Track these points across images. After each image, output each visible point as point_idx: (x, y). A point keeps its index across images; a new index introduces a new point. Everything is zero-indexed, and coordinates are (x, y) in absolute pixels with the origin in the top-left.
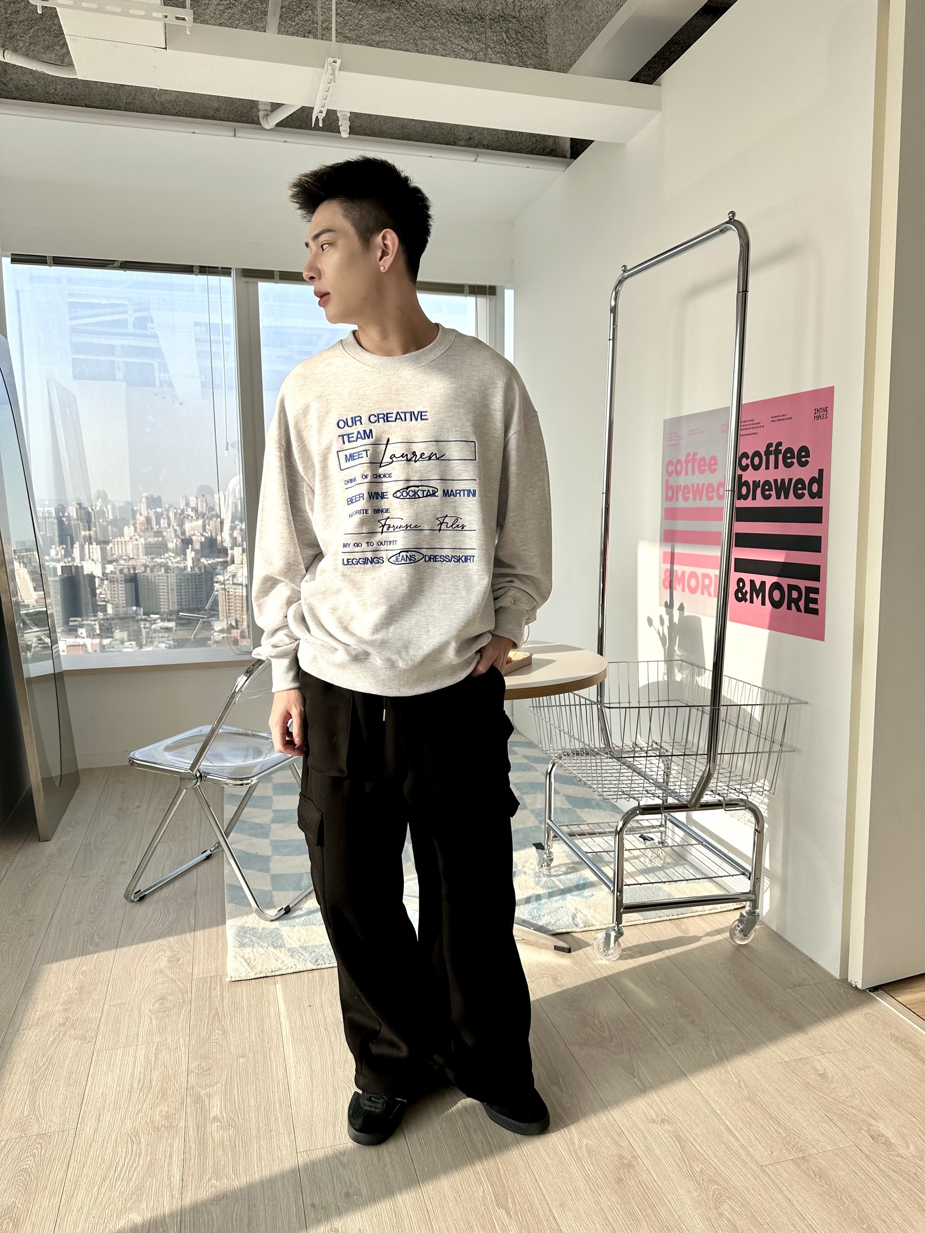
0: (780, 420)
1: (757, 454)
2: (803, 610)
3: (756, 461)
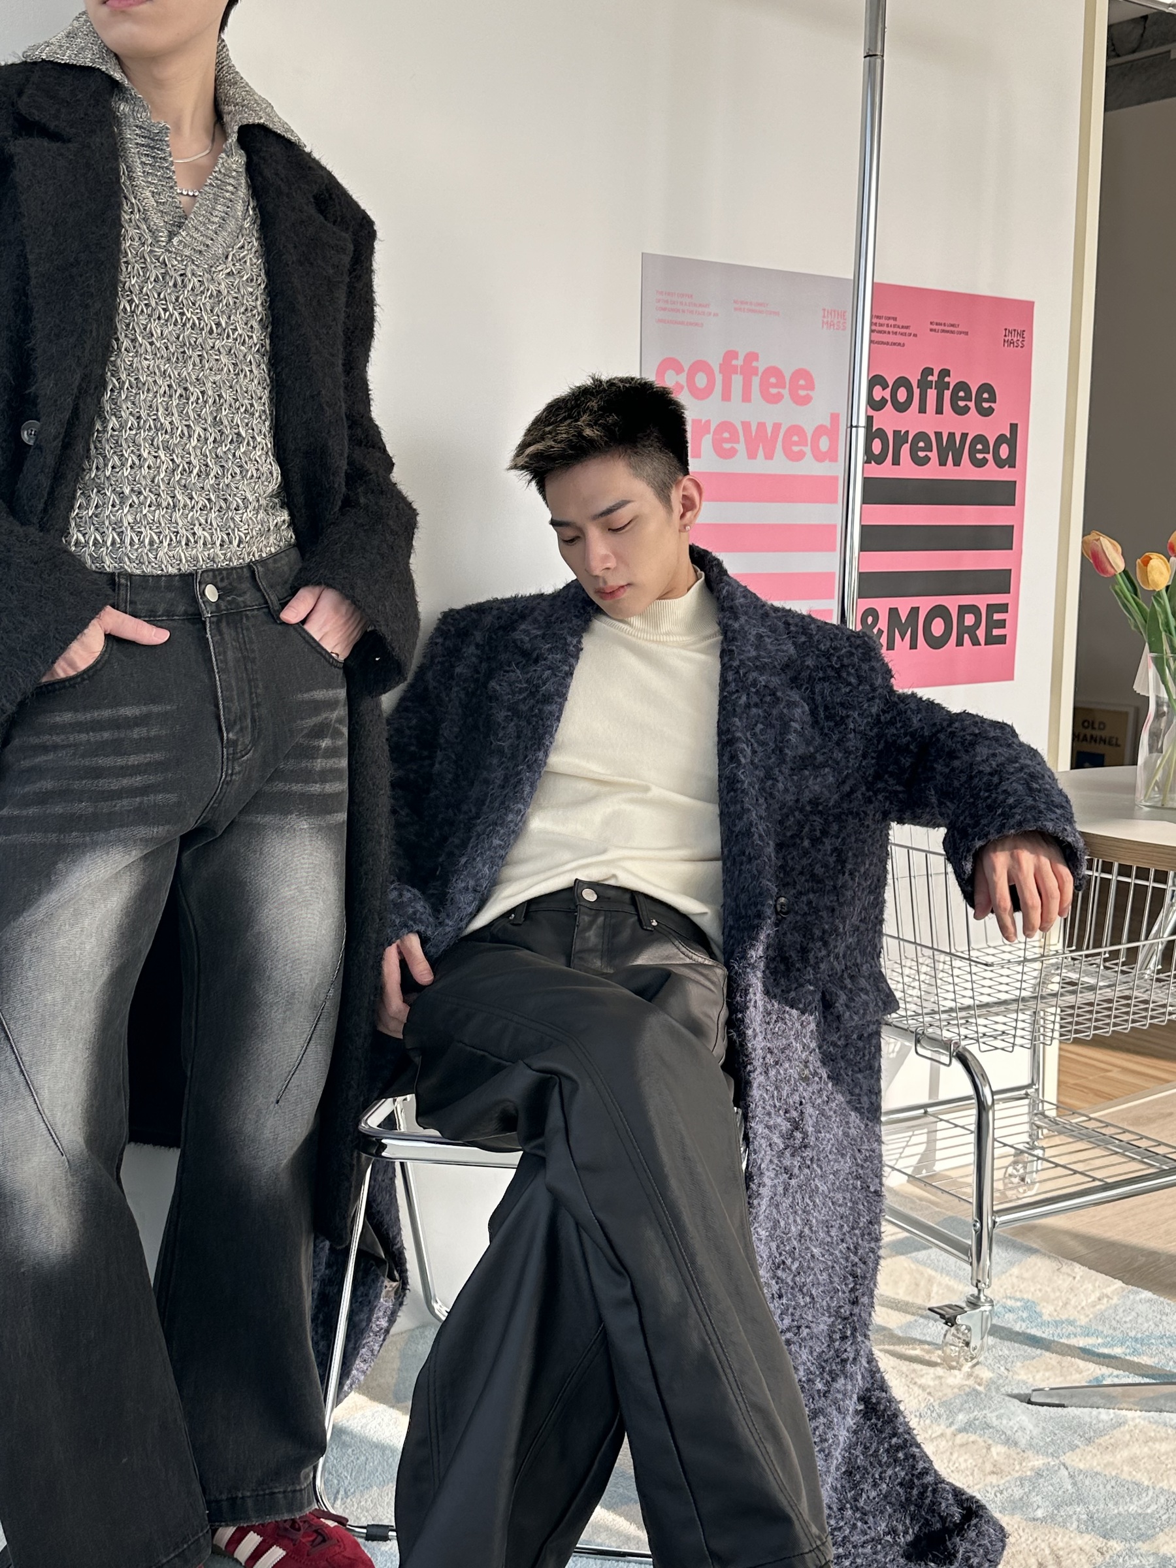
0: (947, 332)
1: (903, 382)
2: (982, 641)
3: (902, 395)
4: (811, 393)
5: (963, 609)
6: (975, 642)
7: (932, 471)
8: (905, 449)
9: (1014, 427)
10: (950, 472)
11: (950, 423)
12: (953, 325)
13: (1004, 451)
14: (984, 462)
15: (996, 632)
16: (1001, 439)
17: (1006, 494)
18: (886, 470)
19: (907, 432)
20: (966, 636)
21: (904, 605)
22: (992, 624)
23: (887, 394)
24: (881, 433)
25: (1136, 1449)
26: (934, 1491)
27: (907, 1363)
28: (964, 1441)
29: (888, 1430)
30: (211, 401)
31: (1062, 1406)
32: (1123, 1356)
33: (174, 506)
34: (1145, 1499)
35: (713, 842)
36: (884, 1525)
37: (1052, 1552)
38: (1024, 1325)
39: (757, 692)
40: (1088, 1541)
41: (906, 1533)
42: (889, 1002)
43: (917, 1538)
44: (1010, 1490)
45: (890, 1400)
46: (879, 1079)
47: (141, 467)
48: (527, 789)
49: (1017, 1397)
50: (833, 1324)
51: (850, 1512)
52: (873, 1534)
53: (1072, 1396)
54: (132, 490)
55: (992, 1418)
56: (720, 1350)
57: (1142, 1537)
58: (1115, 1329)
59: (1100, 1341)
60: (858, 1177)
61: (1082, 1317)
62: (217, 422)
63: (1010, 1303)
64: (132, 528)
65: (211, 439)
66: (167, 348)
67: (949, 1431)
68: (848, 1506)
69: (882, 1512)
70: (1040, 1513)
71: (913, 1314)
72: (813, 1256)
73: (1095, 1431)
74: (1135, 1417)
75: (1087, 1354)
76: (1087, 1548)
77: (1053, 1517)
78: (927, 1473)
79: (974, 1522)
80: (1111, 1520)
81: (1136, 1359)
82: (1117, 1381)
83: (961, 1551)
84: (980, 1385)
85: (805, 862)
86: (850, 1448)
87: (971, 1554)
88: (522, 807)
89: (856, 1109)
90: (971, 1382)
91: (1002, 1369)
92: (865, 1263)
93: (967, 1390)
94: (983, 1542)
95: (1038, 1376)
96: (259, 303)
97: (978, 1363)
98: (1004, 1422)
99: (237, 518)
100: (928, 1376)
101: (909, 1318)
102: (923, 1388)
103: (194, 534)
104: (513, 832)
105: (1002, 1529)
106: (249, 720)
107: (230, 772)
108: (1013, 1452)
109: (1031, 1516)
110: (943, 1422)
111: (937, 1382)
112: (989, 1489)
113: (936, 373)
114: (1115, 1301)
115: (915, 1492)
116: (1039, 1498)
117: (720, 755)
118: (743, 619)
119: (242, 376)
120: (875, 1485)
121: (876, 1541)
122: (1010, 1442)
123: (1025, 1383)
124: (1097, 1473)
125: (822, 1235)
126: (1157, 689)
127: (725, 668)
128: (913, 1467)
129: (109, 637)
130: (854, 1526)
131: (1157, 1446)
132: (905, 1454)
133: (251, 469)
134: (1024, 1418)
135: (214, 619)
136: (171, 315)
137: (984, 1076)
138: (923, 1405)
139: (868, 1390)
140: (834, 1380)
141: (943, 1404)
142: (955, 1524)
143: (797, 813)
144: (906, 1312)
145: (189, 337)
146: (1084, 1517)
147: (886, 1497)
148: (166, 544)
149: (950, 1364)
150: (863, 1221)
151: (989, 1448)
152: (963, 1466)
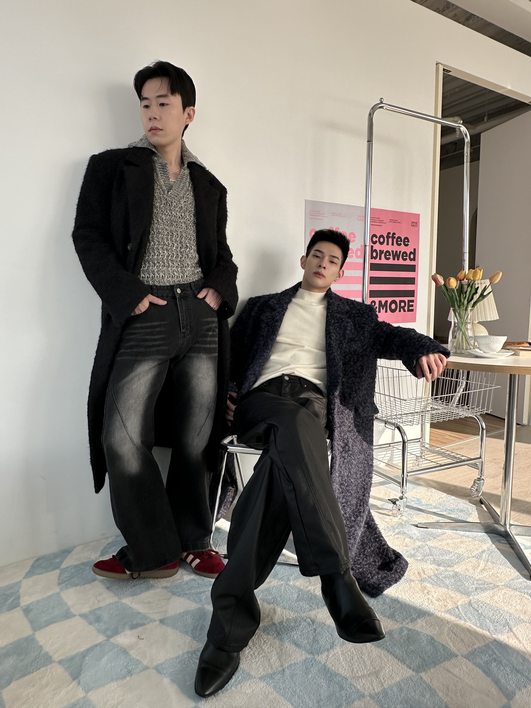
0: (394, 222)
1: (382, 236)
2: (406, 310)
3: (382, 240)
4: (355, 239)
5: (401, 302)
6: (404, 311)
7: (391, 262)
8: (383, 255)
9: (415, 250)
10: (396, 262)
11: (396, 248)
12: (396, 220)
13: (412, 256)
14: (406, 259)
15: (410, 308)
16: (411, 253)
17: (413, 268)
18: (377, 261)
19: (383, 250)
20: (402, 309)
21: (383, 300)
22: (409, 306)
23: (377, 239)
24: (376, 251)
25: (448, 541)
26: (387, 550)
27: (382, 515)
28: (397, 537)
29: (374, 532)
30: (179, 236)
31: (427, 528)
32: (446, 515)
33: (169, 266)
34: (451, 555)
35: (324, 363)
36: (372, 560)
37: (422, 569)
38: (417, 505)
39: (337, 319)
40: (434, 567)
41: (378, 562)
42: (376, 411)
43: (382, 564)
44: (410, 551)
45: (375, 524)
46: (373, 433)
47: (160, 255)
48: (270, 346)
49: (414, 525)
50: (357, 501)
51: (362, 555)
52: (369, 562)
53: (430, 525)
54: (157, 262)
55: (406, 531)
56: (318, 505)
57: (449, 566)
58: (443, 507)
59: (439, 510)
60: (366, 460)
61: (434, 503)
62: (181, 242)
63: (413, 499)
64: (157, 273)
65: (179, 247)
66: (167, 222)
67: (393, 534)
68: (362, 553)
69: (371, 556)
70: (419, 558)
71: (384, 502)
72: (351, 482)
73: (436, 536)
74: (449, 532)
75: (435, 514)
76: (433, 569)
77: (423, 559)
78: (385, 545)
79: (398, 559)
80: (440, 561)
81: (450, 516)
82: (443, 521)
83: (395, 567)
84: (403, 521)
85: (351, 368)
86: (362, 537)
87: (397, 569)
88: (269, 351)
89: (365, 441)
90: (400, 521)
91: (410, 517)
92: (367, 485)
93: (399, 523)
94: (401, 565)
95: (420, 520)
96: (193, 209)
97: (402, 515)
98: (410, 532)
99: (186, 270)
100: (388, 518)
101: (383, 503)
102: (386, 522)
103: (174, 274)
104: (266, 358)
105: (407, 562)
106: (189, 326)
107: (183, 341)
108: (412, 541)
109: (416, 559)
110: (391, 531)
111: (390, 520)
112: (404, 551)
113: (391, 234)
114: (444, 499)
115: (381, 550)
116: (419, 554)
117: (326, 337)
118: (334, 300)
119: (188, 230)
120: (370, 548)
121: (370, 564)
122: (411, 538)
123: (416, 521)
124: (436, 547)
125: (354, 476)
126: (454, 319)
127: (328, 313)
128: (381, 543)
129: (151, 303)
130: (363, 559)
131: (455, 540)
132: (379, 539)
133: (190, 255)
134: (415, 531)
135: (179, 298)
136: (168, 213)
137: (405, 433)
138: (386, 527)
139: (368, 521)
140: (357, 517)
141: (392, 526)
142: (393, 560)
143: (349, 355)
144: (382, 501)
145: (173, 219)
146: (432, 560)
147: (373, 551)
148: (166, 277)
149: (394, 516)
150: (367, 473)
151: (404, 539)
152: (397, 544)
